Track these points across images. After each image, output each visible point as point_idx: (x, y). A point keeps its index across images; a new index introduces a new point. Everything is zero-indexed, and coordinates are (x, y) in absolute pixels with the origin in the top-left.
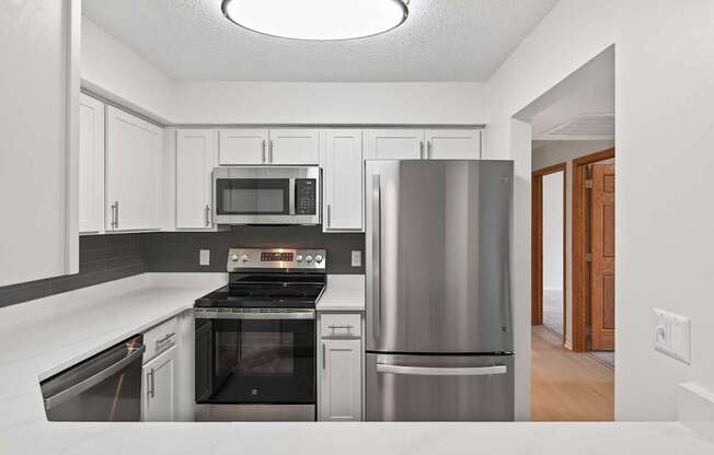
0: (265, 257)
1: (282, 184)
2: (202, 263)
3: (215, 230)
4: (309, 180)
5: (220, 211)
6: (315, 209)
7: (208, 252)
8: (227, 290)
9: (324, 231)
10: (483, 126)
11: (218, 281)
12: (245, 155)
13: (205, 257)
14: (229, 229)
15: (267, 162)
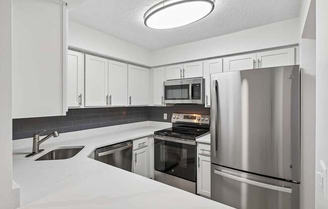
0: (185, 117)
1: (187, 86)
2: (165, 119)
3: (165, 106)
4: (198, 84)
5: (166, 98)
6: (200, 97)
7: (166, 114)
8: (171, 130)
9: (206, 107)
10: (297, 45)
11: (169, 126)
12: (174, 76)
13: (165, 116)
14: (173, 105)
15: (182, 78)
